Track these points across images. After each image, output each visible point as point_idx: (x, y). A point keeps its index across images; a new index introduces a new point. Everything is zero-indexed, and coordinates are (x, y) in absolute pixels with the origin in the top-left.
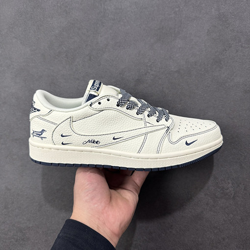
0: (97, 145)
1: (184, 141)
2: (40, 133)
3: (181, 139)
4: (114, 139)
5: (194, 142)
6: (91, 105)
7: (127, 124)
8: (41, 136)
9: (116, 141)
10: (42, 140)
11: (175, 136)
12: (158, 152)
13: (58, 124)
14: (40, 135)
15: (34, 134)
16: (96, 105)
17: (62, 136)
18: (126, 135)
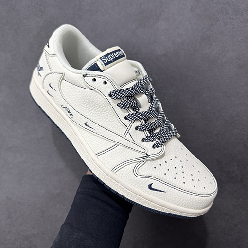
0: (70, 117)
1: (150, 181)
2: (40, 69)
3: (149, 177)
4: (85, 124)
5: (161, 191)
6: (84, 76)
7: (108, 120)
8: (39, 72)
9: (86, 127)
10: (38, 76)
11: (146, 169)
12: (113, 170)
13: (52, 72)
16: (89, 79)
17: (50, 85)
18: (98, 129)
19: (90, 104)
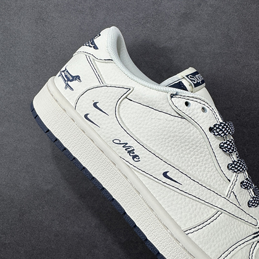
0: (131, 161)
2: (71, 78)
4: (165, 174)
6: (172, 96)
8: (69, 83)
10: (66, 88)
13: (105, 84)
14: (69, 80)
15: (63, 73)
16: (180, 102)
17: (95, 105)
18: (187, 185)
19: (175, 141)
